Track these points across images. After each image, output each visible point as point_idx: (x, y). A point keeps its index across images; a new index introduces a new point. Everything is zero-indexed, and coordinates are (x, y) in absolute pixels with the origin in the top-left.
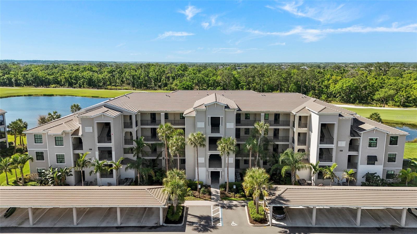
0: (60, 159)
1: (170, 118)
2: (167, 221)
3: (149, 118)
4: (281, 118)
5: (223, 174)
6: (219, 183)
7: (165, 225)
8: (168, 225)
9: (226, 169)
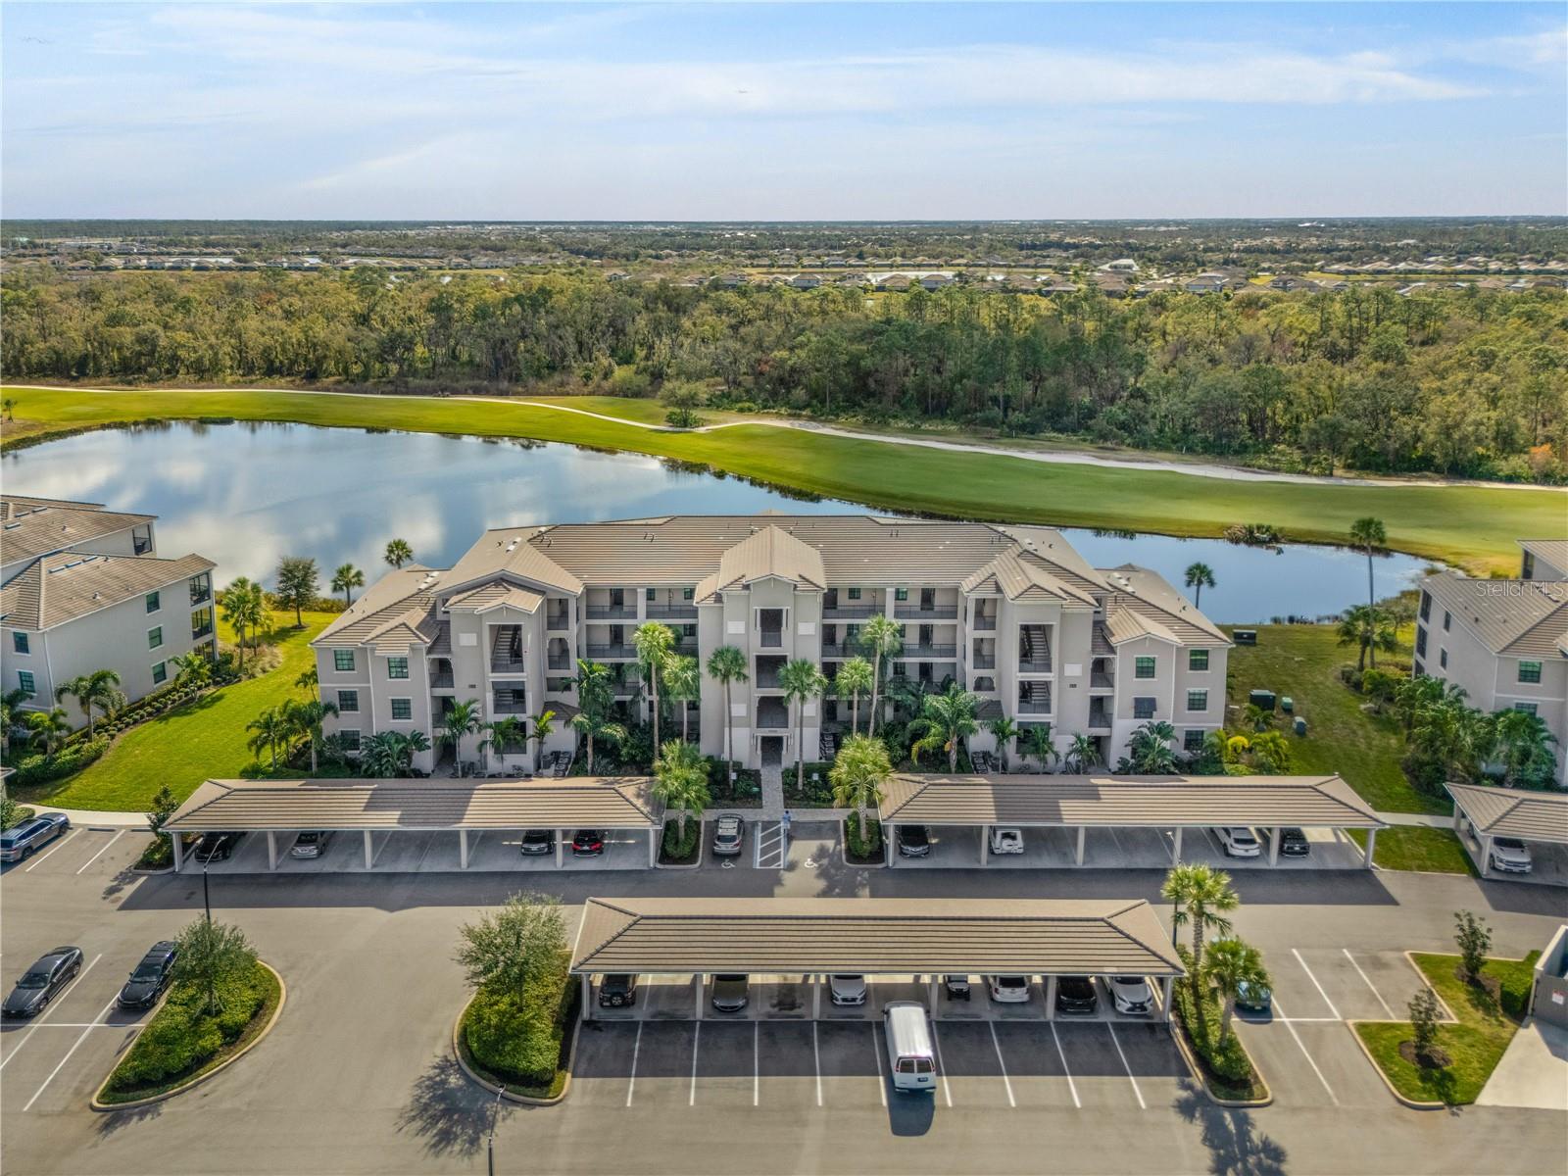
0: (401, 709)
1: (662, 599)
2: (664, 857)
3: (605, 601)
4: (939, 600)
5: (791, 742)
6: (780, 762)
7: (659, 866)
8: (667, 866)
9: (798, 729)
